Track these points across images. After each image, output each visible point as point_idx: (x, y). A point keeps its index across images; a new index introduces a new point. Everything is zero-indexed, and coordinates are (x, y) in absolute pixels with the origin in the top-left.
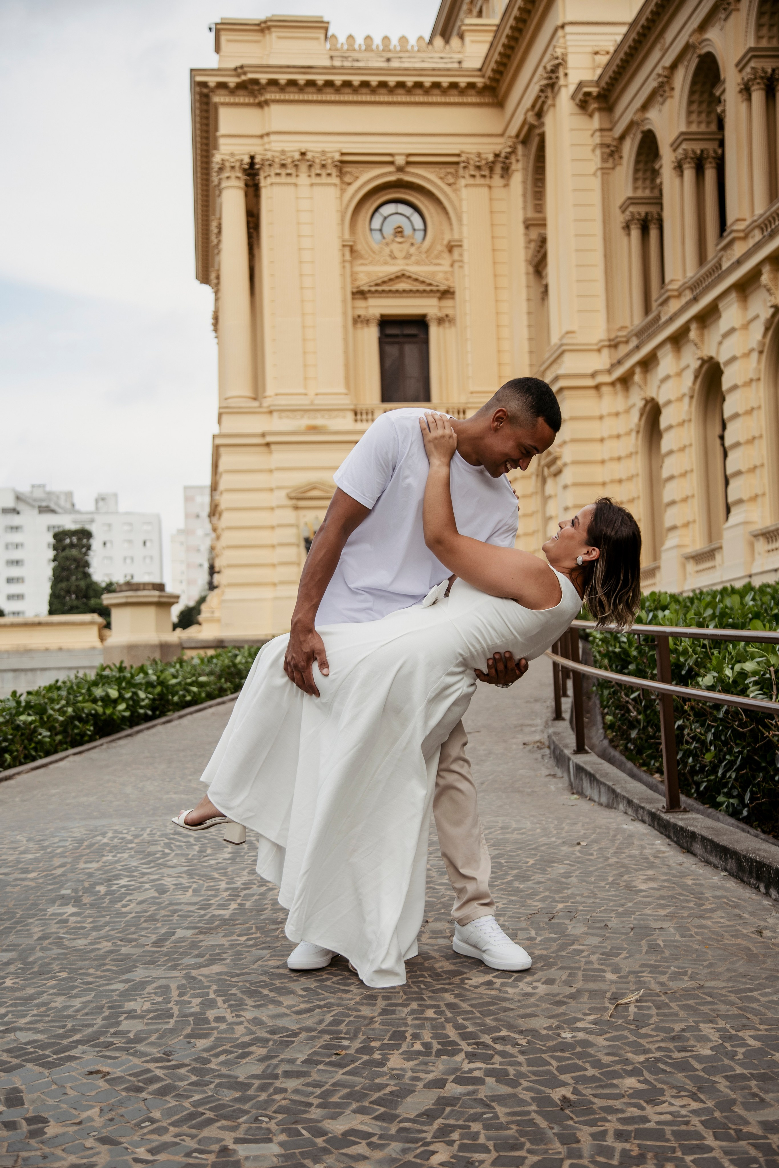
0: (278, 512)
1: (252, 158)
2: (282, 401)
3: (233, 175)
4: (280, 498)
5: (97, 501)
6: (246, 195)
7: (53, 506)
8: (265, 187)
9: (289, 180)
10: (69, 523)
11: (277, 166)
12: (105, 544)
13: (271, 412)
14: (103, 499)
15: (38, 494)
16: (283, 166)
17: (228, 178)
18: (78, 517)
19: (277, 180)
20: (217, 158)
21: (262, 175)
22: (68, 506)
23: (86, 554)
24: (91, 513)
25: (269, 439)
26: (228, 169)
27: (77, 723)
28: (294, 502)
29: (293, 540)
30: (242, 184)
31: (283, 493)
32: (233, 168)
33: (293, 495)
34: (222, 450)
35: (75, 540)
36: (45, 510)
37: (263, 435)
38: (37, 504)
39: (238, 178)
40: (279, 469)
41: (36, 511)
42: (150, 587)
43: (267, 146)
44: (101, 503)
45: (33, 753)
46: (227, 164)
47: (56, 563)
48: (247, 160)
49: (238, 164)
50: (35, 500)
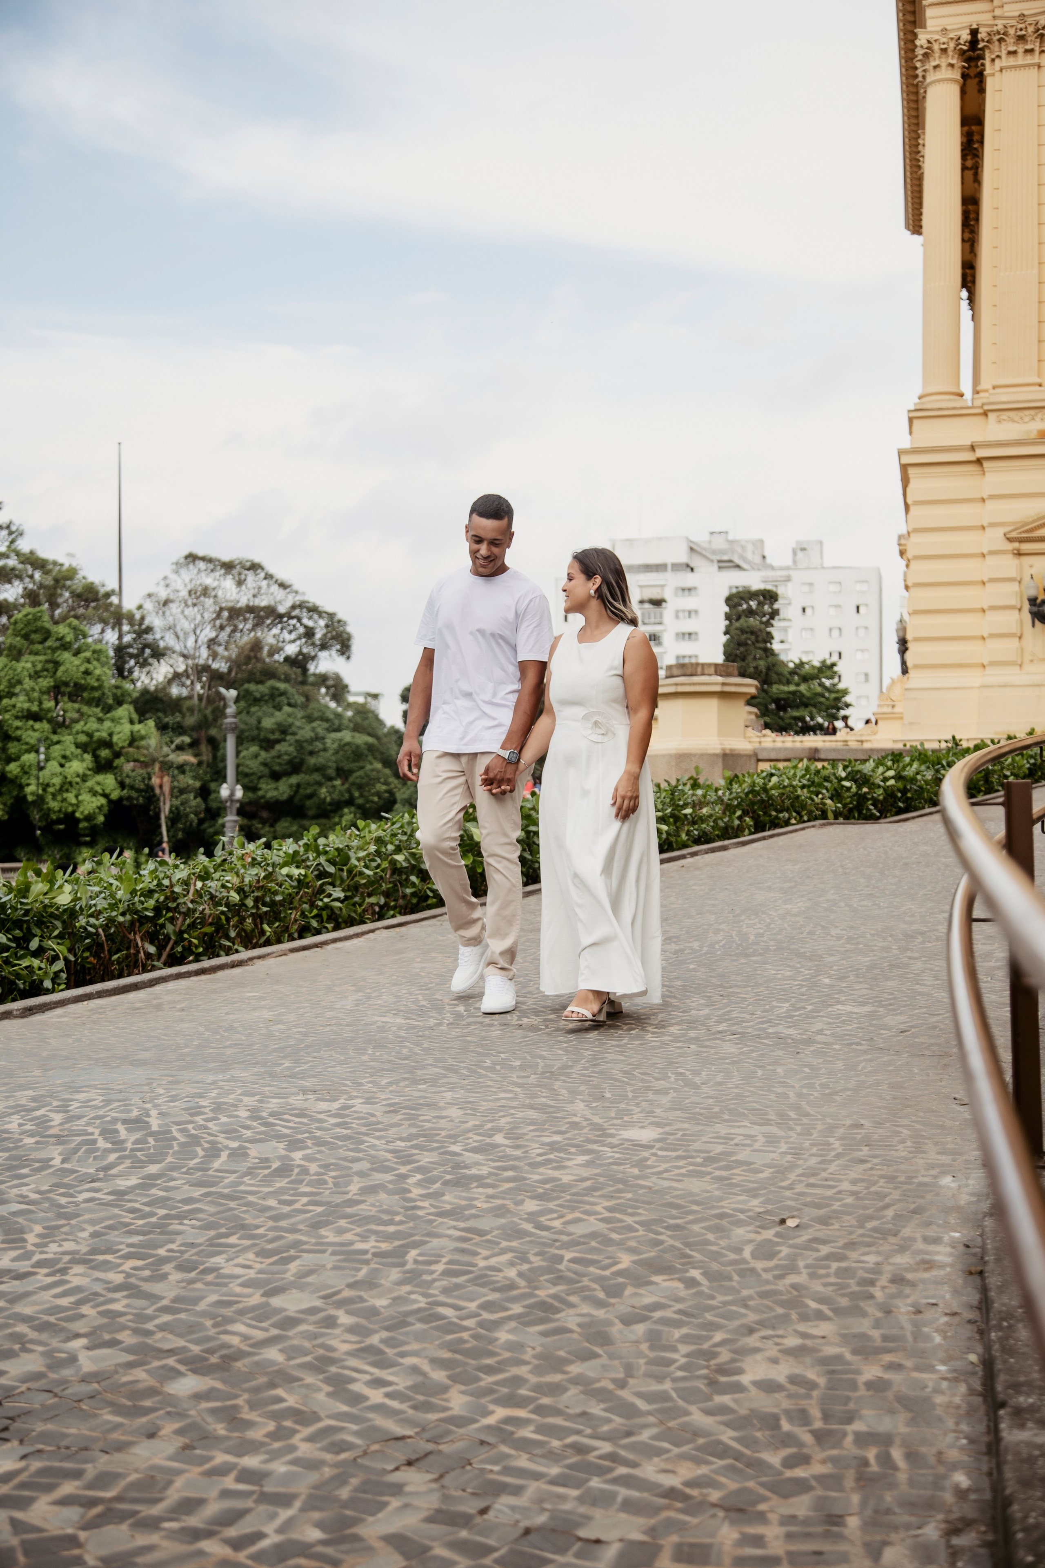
0: (991, 560)
1: (974, 33)
2: (1004, 397)
3: (944, 63)
4: (995, 538)
5: (795, 553)
6: (963, 92)
7: (737, 561)
8: (993, 75)
9: (1029, 60)
10: (755, 581)
11: (1010, 40)
12: (804, 610)
13: (985, 414)
14: (803, 549)
15: (719, 543)
16: (1021, 38)
17: (936, 67)
18: (770, 574)
19: (1012, 61)
20: (922, 39)
21: (988, 56)
22: (758, 559)
23: (768, 624)
24: (788, 568)
25: (980, 453)
26: (937, 54)
27: (413, 878)
28: (1016, 545)
29: (1013, 602)
30: (957, 75)
31: (1000, 532)
32: (944, 51)
33: (1014, 535)
34: (911, 471)
35: (753, 604)
36: (727, 564)
37: (973, 448)
38: (716, 558)
39: (952, 65)
40: (992, 497)
41: (716, 566)
42: (712, 670)
43: (998, 12)
44: (800, 554)
45: (314, 923)
46: (936, 47)
47: (728, 636)
48: (966, 36)
49: (952, 45)
50: (714, 552)
